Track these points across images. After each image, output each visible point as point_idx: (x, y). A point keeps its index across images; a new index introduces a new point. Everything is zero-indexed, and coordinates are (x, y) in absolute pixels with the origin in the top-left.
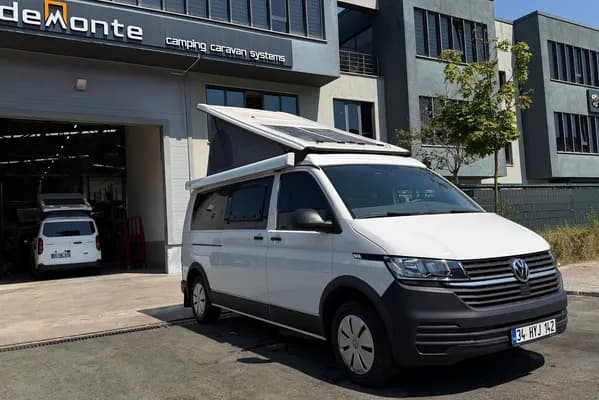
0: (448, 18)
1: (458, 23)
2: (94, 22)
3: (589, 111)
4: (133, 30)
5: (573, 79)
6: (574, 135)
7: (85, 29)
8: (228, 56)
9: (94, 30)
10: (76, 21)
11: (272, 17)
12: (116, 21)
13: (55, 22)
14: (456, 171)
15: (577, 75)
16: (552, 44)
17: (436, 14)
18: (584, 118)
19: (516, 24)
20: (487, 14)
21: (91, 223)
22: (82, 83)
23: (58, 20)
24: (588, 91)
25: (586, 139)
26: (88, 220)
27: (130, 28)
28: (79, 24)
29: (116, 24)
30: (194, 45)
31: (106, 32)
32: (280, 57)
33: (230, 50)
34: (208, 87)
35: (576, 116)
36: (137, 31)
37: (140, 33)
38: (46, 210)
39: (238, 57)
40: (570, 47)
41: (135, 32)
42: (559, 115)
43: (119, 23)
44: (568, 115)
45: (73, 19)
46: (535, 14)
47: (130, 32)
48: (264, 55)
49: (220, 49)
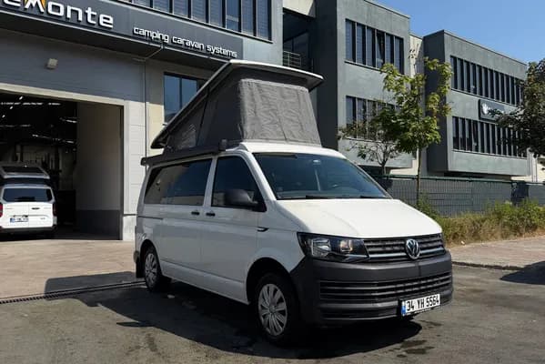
0: (373, 30)
1: (381, 35)
2: (69, 8)
3: (480, 118)
4: (105, 18)
5: (469, 90)
6: (467, 136)
7: (62, 13)
8: (186, 48)
9: (69, 16)
10: (53, 6)
11: (227, 17)
12: (90, 9)
13: (34, 5)
14: (384, 163)
15: (472, 87)
16: (454, 59)
17: (363, 26)
18: (475, 122)
19: (426, 40)
20: (404, 29)
21: (48, 191)
22: (53, 62)
23: (37, 4)
24: (479, 101)
25: (476, 141)
26: (45, 187)
27: (102, 16)
28: (56, 8)
29: (89, 12)
30: (158, 36)
31: (80, 18)
32: (233, 53)
33: (189, 43)
34: (166, 74)
35: (470, 121)
36: (108, 19)
37: (111, 21)
38: (6, 177)
39: (195, 50)
40: (468, 63)
41: (106, 20)
42: (456, 119)
43: (92, 11)
44: (463, 119)
45: (50, 4)
46: (442, 33)
47: (102, 21)
48: (219, 50)
49: (181, 41)
